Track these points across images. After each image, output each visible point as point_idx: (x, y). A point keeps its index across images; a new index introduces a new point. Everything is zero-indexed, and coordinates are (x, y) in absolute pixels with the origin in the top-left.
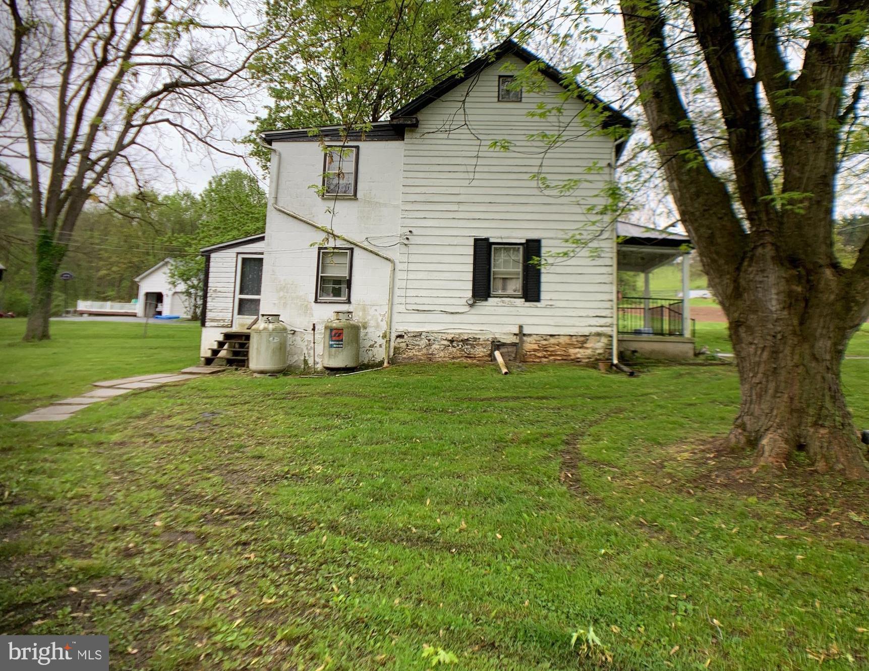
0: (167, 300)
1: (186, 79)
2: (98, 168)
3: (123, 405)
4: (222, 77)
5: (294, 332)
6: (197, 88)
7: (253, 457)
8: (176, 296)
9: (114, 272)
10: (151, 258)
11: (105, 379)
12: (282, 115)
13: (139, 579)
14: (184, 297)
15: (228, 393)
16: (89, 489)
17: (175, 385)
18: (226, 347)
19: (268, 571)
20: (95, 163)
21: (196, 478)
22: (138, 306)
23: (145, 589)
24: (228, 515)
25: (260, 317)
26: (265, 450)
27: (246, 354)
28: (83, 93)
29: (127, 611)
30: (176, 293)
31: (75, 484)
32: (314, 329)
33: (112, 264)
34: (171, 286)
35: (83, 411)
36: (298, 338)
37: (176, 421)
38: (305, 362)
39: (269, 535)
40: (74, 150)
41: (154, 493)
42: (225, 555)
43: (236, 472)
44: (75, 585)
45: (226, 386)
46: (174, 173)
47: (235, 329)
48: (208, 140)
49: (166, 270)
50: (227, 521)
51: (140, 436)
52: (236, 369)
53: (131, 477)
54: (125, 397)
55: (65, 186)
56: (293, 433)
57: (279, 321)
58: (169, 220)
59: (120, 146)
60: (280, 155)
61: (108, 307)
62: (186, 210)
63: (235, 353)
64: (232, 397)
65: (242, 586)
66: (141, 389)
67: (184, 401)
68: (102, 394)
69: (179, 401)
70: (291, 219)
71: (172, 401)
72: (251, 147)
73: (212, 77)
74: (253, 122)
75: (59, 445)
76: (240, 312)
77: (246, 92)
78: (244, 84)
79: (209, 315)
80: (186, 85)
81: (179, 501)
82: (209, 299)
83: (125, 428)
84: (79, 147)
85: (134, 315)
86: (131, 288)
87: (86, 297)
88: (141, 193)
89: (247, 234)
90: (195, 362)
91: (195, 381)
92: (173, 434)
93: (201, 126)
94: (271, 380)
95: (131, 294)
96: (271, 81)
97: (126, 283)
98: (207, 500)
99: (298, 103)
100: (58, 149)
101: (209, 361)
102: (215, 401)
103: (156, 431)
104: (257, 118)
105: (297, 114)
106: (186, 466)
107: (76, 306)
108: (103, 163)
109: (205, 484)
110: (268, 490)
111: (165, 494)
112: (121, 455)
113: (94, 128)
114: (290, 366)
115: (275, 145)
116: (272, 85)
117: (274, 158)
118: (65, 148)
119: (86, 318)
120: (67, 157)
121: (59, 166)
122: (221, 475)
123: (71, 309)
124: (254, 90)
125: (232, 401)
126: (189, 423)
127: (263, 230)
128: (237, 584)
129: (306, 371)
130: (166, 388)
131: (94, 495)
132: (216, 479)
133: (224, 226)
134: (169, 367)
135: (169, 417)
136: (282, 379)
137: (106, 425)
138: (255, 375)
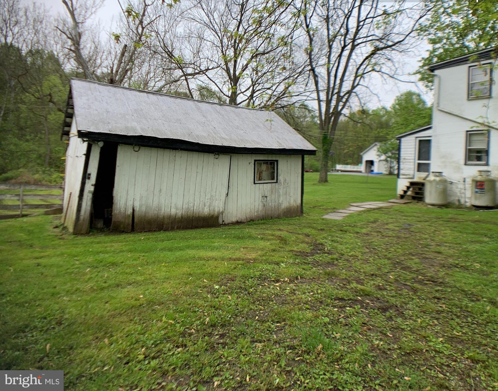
0: (376, 164)
1: (381, 45)
2: (344, 100)
3: (365, 215)
4: (401, 40)
5: (451, 183)
6: (388, 49)
7: (436, 252)
8: (381, 162)
9: (351, 151)
10: (366, 143)
11: (354, 202)
12: (436, 53)
13: (387, 302)
14: (384, 163)
15: (415, 214)
16: (357, 254)
17: (386, 208)
18: (411, 189)
19: (454, 317)
20: (343, 97)
21: (406, 257)
22: (362, 167)
23: (391, 307)
24: (427, 281)
25: (431, 174)
26: (442, 249)
27: (422, 194)
28: (336, 65)
29: (385, 316)
30: (380, 161)
31: (351, 250)
32: (464, 181)
33: (349, 147)
34: (378, 157)
35: (347, 216)
36: (454, 186)
37: (390, 226)
38: (459, 201)
39: (452, 297)
40: (334, 93)
41: (386, 261)
42: (428, 302)
43: (427, 258)
44: (360, 296)
45: (414, 211)
46: (378, 97)
47: (416, 180)
48: (395, 76)
49: (375, 148)
50: (426, 284)
51: (375, 232)
52: (418, 202)
53: (374, 252)
54: (364, 212)
55: (331, 111)
56: (458, 242)
57: (442, 176)
58: (375, 123)
59: (353, 87)
60: (440, 77)
61: (349, 168)
62: (383, 116)
63: (417, 193)
64: (418, 217)
65: (440, 321)
66: (371, 208)
67: (393, 217)
68: (354, 209)
69: (391, 217)
70: (447, 115)
71: (387, 216)
72: (419, 76)
73: (396, 41)
74: (420, 61)
75: (341, 231)
76: (419, 170)
77: (414, 44)
78: (413, 40)
79: (402, 172)
80: (382, 49)
81: (399, 268)
82: (401, 163)
83: (368, 227)
84: (336, 91)
85: (360, 172)
86: (358, 158)
87: (339, 164)
88: (363, 110)
89: (420, 126)
90: (394, 197)
91: (397, 207)
92: (390, 233)
93: (391, 69)
94: (439, 210)
95: (358, 161)
96: (429, 34)
97: (356, 156)
98: (414, 271)
99: (445, 44)
100: (328, 94)
101: (402, 197)
102: (410, 218)
103: (381, 230)
104: (423, 58)
105: (446, 50)
106: (399, 250)
107: (335, 167)
108: (346, 97)
109: (411, 262)
110: (447, 272)
111: (392, 263)
112: (368, 240)
113: (342, 80)
114: (449, 203)
115: (437, 72)
116: (430, 37)
117: (436, 80)
118: (330, 93)
119: (340, 173)
120: (332, 97)
121: (328, 102)
122: (420, 259)
123: (334, 169)
124: (419, 43)
125: (418, 219)
126: (397, 228)
127: (429, 122)
128: (437, 319)
129: (460, 206)
130: (383, 209)
131: (360, 257)
132: (417, 260)
133: (406, 123)
134: (382, 198)
135: (387, 224)
136: (445, 210)
137: (359, 224)
138: (429, 206)
